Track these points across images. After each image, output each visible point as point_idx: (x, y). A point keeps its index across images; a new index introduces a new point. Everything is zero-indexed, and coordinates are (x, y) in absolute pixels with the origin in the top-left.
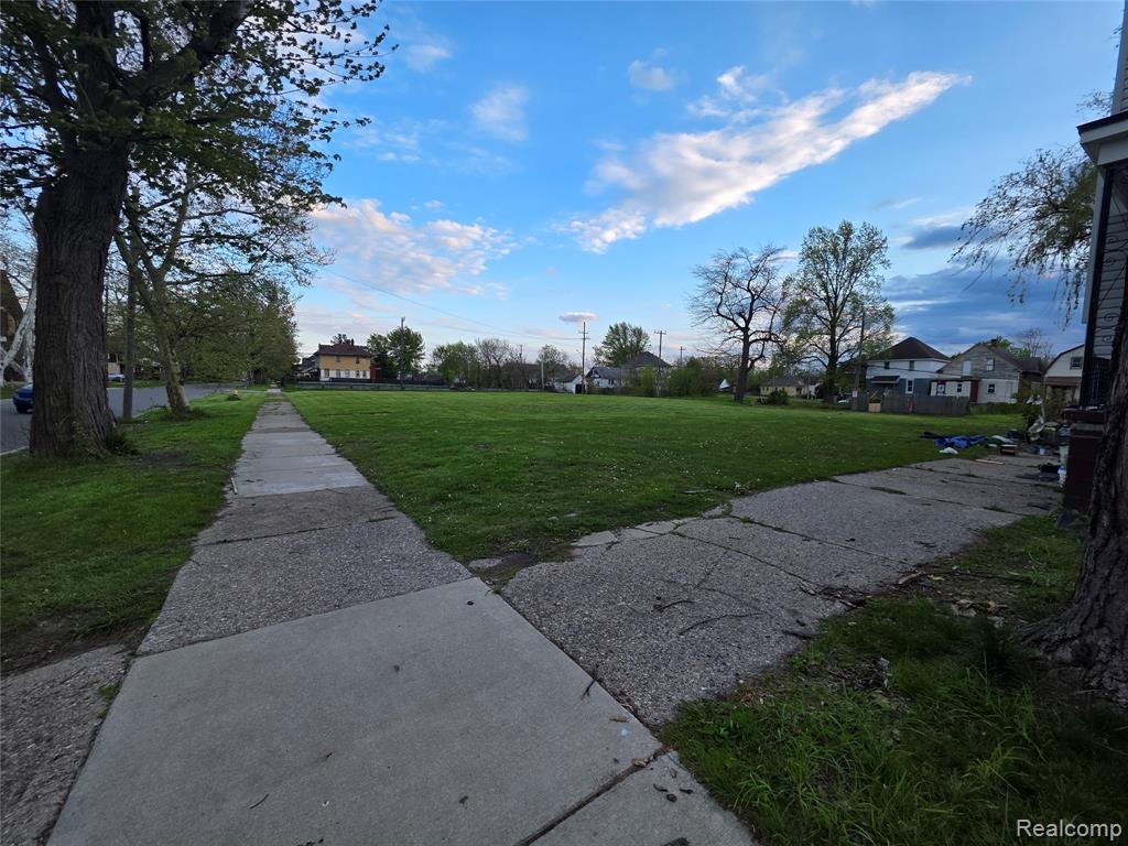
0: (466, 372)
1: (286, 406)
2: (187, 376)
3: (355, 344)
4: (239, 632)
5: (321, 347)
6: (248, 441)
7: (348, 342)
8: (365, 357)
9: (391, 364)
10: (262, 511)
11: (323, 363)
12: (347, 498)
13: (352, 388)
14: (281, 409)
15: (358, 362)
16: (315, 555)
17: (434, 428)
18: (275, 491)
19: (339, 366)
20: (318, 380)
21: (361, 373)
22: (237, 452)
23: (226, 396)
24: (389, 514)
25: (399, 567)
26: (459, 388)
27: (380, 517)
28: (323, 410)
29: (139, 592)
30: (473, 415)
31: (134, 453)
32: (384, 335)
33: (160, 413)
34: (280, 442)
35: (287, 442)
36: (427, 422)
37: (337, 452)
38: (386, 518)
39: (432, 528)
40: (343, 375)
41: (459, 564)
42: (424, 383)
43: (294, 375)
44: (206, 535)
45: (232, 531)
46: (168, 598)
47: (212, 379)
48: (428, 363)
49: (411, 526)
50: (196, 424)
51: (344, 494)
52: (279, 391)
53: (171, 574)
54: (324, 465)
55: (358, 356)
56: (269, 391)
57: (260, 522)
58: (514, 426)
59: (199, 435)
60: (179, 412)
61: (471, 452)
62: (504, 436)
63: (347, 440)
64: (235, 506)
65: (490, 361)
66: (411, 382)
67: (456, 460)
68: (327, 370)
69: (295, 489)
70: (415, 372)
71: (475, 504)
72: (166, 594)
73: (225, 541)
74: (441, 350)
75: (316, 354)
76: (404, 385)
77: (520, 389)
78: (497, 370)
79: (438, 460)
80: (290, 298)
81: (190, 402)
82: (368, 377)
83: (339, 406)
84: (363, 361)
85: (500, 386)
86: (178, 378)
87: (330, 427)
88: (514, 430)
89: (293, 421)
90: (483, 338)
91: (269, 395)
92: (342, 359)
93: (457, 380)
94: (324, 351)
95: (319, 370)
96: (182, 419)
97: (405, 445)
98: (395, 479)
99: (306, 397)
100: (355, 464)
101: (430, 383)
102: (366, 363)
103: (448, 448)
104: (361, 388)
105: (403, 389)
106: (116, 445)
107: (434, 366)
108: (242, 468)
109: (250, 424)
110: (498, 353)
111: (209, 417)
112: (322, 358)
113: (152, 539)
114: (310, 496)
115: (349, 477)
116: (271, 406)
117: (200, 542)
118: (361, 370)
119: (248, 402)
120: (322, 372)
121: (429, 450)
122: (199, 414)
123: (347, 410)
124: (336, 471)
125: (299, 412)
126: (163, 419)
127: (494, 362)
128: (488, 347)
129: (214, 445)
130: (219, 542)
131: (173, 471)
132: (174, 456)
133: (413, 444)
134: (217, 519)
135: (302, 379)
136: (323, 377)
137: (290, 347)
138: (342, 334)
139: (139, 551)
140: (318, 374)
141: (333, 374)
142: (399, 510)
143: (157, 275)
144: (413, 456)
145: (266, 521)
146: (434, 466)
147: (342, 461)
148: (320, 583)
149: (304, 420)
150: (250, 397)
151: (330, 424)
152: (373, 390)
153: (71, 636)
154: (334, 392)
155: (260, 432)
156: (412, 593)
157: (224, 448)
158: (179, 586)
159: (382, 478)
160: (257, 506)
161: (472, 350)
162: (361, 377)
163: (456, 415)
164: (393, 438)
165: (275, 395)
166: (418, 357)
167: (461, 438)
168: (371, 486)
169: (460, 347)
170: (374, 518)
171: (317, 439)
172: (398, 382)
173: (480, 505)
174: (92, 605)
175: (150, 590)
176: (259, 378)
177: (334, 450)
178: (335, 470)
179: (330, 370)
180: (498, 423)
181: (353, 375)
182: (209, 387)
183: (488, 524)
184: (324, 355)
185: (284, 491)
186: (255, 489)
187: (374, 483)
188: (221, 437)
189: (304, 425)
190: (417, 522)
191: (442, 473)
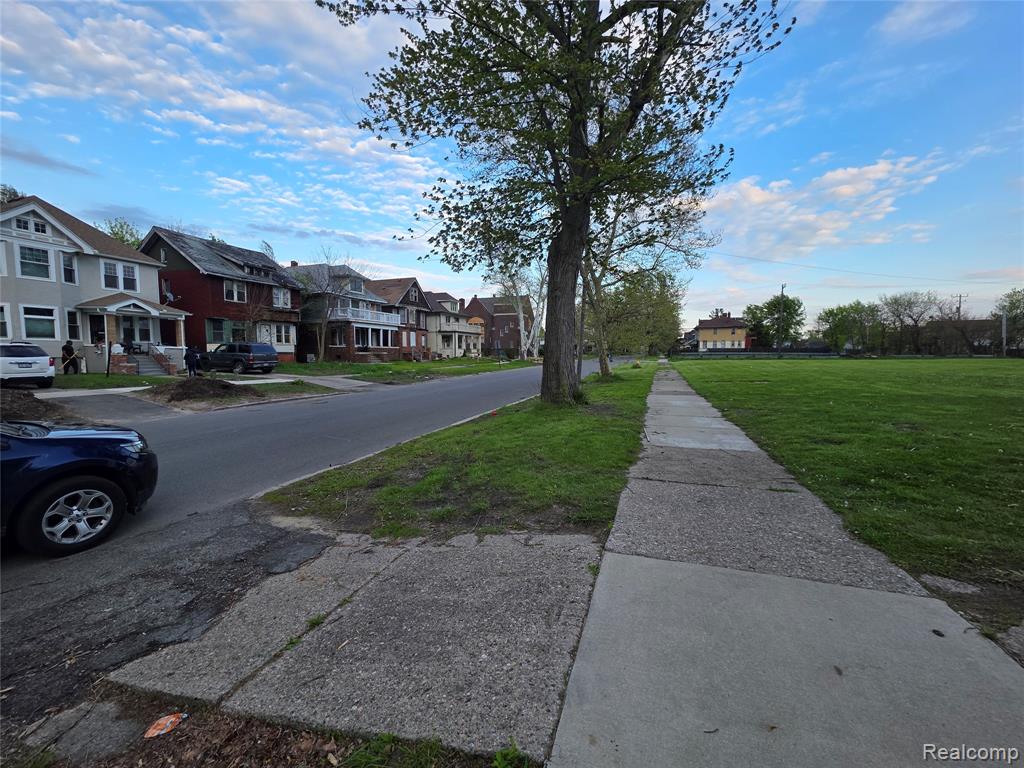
0: (863, 336)
1: (673, 374)
2: (613, 351)
3: (732, 316)
4: (668, 559)
5: (701, 322)
6: (651, 400)
7: (725, 315)
8: (740, 327)
9: (767, 334)
10: (669, 459)
11: (702, 335)
12: (742, 461)
13: (727, 358)
14: (670, 376)
15: (733, 333)
16: (721, 510)
17: (828, 400)
18: (677, 444)
19: (715, 337)
20: (697, 351)
21: (736, 344)
22: (644, 409)
23: (632, 365)
24: (789, 486)
25: (814, 549)
26: (852, 354)
27: (779, 487)
28: (704, 378)
29: (600, 502)
30: (882, 386)
31: (586, 403)
32: (760, 305)
33: (594, 377)
34: (674, 403)
35: (678, 403)
36: (817, 392)
37: (724, 416)
38: (787, 491)
39: (851, 516)
40: (719, 346)
41: (904, 573)
42: (806, 350)
43: (679, 347)
44: (634, 471)
45: (651, 471)
46: (618, 513)
47: (626, 352)
48: (811, 329)
49: (820, 506)
50: (616, 385)
51: (738, 457)
52: (666, 361)
53: (617, 493)
54: (713, 426)
55: (734, 327)
56: (660, 361)
57: (669, 468)
58: (959, 404)
59: (619, 393)
60: (606, 377)
61: (890, 432)
62: (943, 415)
63: (730, 404)
64: (649, 451)
65: (902, 321)
66: (790, 350)
67: (869, 440)
68: (705, 342)
69: (692, 444)
70: (794, 340)
71: (914, 500)
72: (616, 509)
73: (647, 479)
74: (830, 314)
75: (697, 329)
76: (781, 353)
77: (957, 354)
78: (914, 331)
79: (843, 436)
80: (676, 283)
81: (613, 369)
82: (743, 346)
83: (719, 374)
84: (738, 331)
85: (918, 351)
86: (606, 352)
87: (713, 393)
88: (958, 409)
89: (682, 387)
90: (891, 293)
91: (660, 364)
92: (718, 331)
93: (848, 346)
94: (703, 325)
95: (698, 342)
96: (607, 382)
97: (796, 415)
98: (791, 450)
99: (687, 365)
100: (743, 429)
101: (816, 351)
102: (741, 333)
103: (854, 424)
104: (736, 357)
105: (780, 358)
106: (579, 398)
107: (818, 332)
108: (651, 422)
109: (650, 387)
110: (916, 310)
111: (623, 380)
112: (701, 331)
113: (603, 465)
114: (707, 453)
115: (739, 442)
116: (662, 373)
117: (631, 475)
118: (738, 340)
119: (645, 371)
120: (701, 344)
121: (828, 424)
122: (617, 378)
123: (726, 378)
124: (726, 434)
125: (685, 378)
126: (597, 381)
127: (909, 321)
128: (898, 305)
129: (630, 402)
130: (643, 478)
131: (609, 419)
132: (607, 408)
133: (805, 415)
134: (640, 459)
135: (684, 350)
136: (701, 348)
137: (676, 324)
138: (719, 308)
139: (597, 472)
140: (697, 346)
141: (710, 345)
142: (803, 485)
143: (597, 281)
144: (807, 429)
145: (674, 469)
146: (840, 443)
147: (728, 425)
148: (730, 539)
149: (690, 385)
150: (646, 366)
151: (714, 390)
152: (747, 358)
153: (568, 520)
154: (711, 361)
155: (657, 393)
156: (838, 585)
157: (637, 404)
158: (623, 505)
159: (775, 447)
160: (666, 455)
161: (873, 310)
162: (736, 346)
163: (855, 386)
164: (779, 407)
165: (664, 364)
166: (799, 323)
167: (871, 413)
168: (764, 454)
169: (857, 308)
170: (774, 487)
171: (702, 402)
172: (776, 350)
173: (923, 502)
174: (576, 502)
175: (606, 503)
176: (652, 352)
177: (720, 414)
178: (725, 432)
179: (708, 342)
180: (927, 399)
181: (728, 345)
182: (622, 358)
183: (944, 531)
184: (702, 329)
185: (684, 445)
186: (661, 440)
187: (767, 451)
188: (633, 396)
189: (690, 390)
190: (828, 504)
191: (854, 452)
